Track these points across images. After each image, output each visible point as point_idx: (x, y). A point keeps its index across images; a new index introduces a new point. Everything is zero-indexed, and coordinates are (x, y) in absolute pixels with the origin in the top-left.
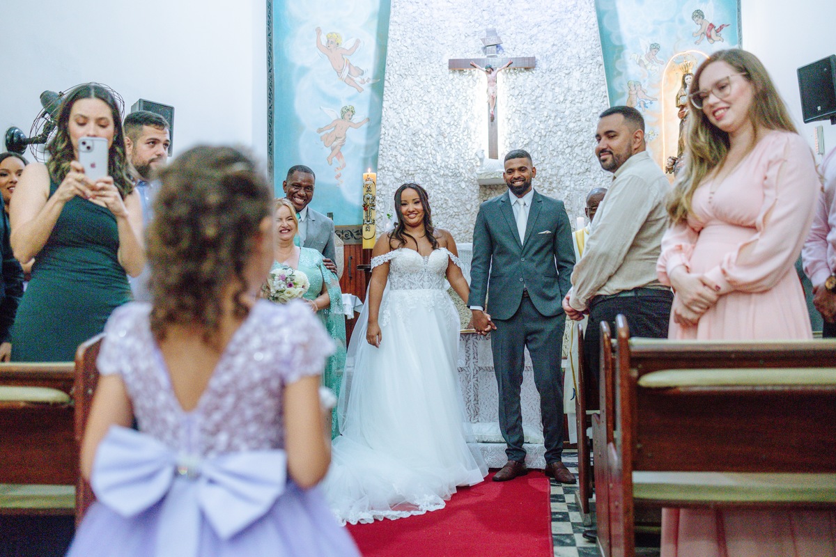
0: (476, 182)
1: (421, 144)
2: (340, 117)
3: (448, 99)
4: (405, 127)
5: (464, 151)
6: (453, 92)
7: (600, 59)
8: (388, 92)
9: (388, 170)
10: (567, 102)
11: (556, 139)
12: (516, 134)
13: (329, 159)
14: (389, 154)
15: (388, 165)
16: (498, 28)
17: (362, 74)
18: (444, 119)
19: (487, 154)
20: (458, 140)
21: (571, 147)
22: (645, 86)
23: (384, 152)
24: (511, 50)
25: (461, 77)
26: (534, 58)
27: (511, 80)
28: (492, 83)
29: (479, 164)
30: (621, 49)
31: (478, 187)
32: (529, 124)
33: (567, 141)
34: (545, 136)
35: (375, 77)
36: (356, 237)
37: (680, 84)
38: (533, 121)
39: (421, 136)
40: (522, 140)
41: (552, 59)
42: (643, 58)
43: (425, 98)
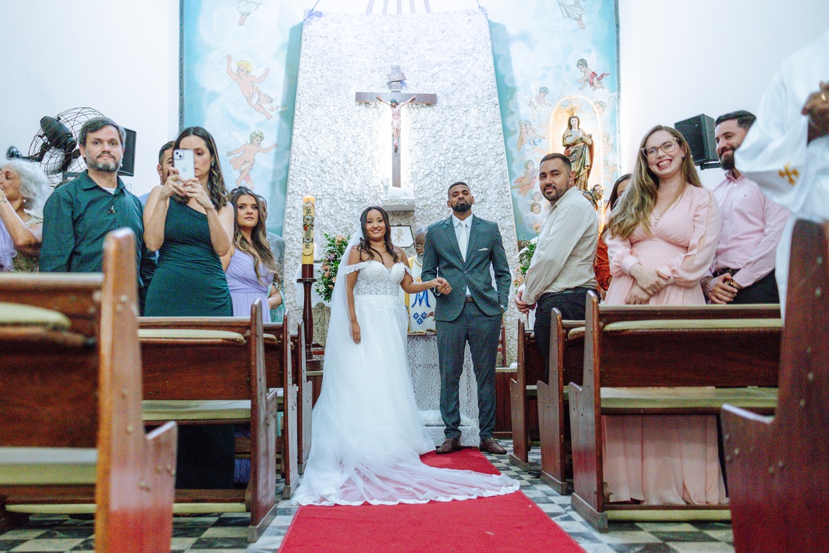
1: (328, 171)
2: (249, 142)
3: (354, 129)
4: (314, 154)
5: (368, 179)
6: (359, 123)
7: (496, 99)
8: (298, 120)
9: (298, 195)
10: (465, 137)
11: (454, 171)
12: (418, 164)
13: (238, 183)
14: (299, 178)
15: (298, 189)
16: (402, 65)
17: (272, 102)
18: (350, 148)
19: (390, 182)
20: (363, 168)
21: (468, 179)
22: (534, 126)
23: (293, 177)
24: (414, 87)
25: (367, 110)
26: (435, 95)
27: (414, 114)
28: (396, 117)
29: (382, 191)
30: (513, 90)
32: (430, 156)
35: (284, 105)
37: (566, 125)
38: (433, 154)
39: (329, 163)
40: (423, 170)
41: (452, 97)
42: (533, 100)
43: (333, 128)
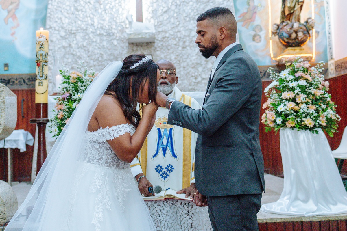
0: (125, 41)
1: (81, 9)
5: (116, 16)
9: (55, 30)
11: (188, 8)
13: (6, 21)
14: (56, 16)
15: (55, 25)
19: (134, 18)
20: (111, 6)
23: (51, 15)
29: (128, 26)
31: (127, 44)
33: (197, 10)
34: (180, 5)
36: (28, 83)
40: (162, 8)
